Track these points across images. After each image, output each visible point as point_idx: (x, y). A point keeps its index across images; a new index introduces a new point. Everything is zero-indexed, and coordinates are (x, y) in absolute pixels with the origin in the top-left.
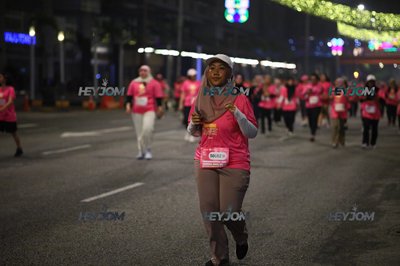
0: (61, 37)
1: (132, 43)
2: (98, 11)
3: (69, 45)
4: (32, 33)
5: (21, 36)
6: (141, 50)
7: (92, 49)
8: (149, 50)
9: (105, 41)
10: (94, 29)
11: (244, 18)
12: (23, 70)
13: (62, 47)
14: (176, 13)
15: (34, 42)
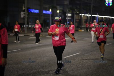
0: (58, 12)
1: (78, 13)
2: (68, 4)
3: (60, 14)
4: (50, 10)
5: (48, 11)
6: (80, 15)
7: (67, 15)
8: (83, 15)
9: (70, 12)
10: (67, 9)
11: (111, 5)
12: (48, 21)
13: (58, 14)
14: (91, 4)
15: (51, 13)
